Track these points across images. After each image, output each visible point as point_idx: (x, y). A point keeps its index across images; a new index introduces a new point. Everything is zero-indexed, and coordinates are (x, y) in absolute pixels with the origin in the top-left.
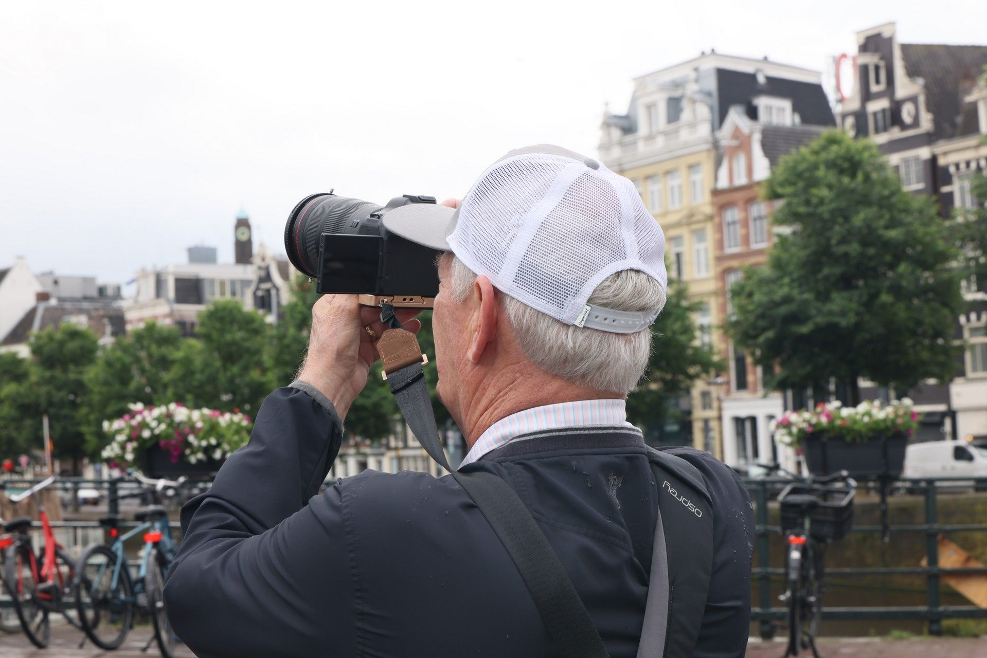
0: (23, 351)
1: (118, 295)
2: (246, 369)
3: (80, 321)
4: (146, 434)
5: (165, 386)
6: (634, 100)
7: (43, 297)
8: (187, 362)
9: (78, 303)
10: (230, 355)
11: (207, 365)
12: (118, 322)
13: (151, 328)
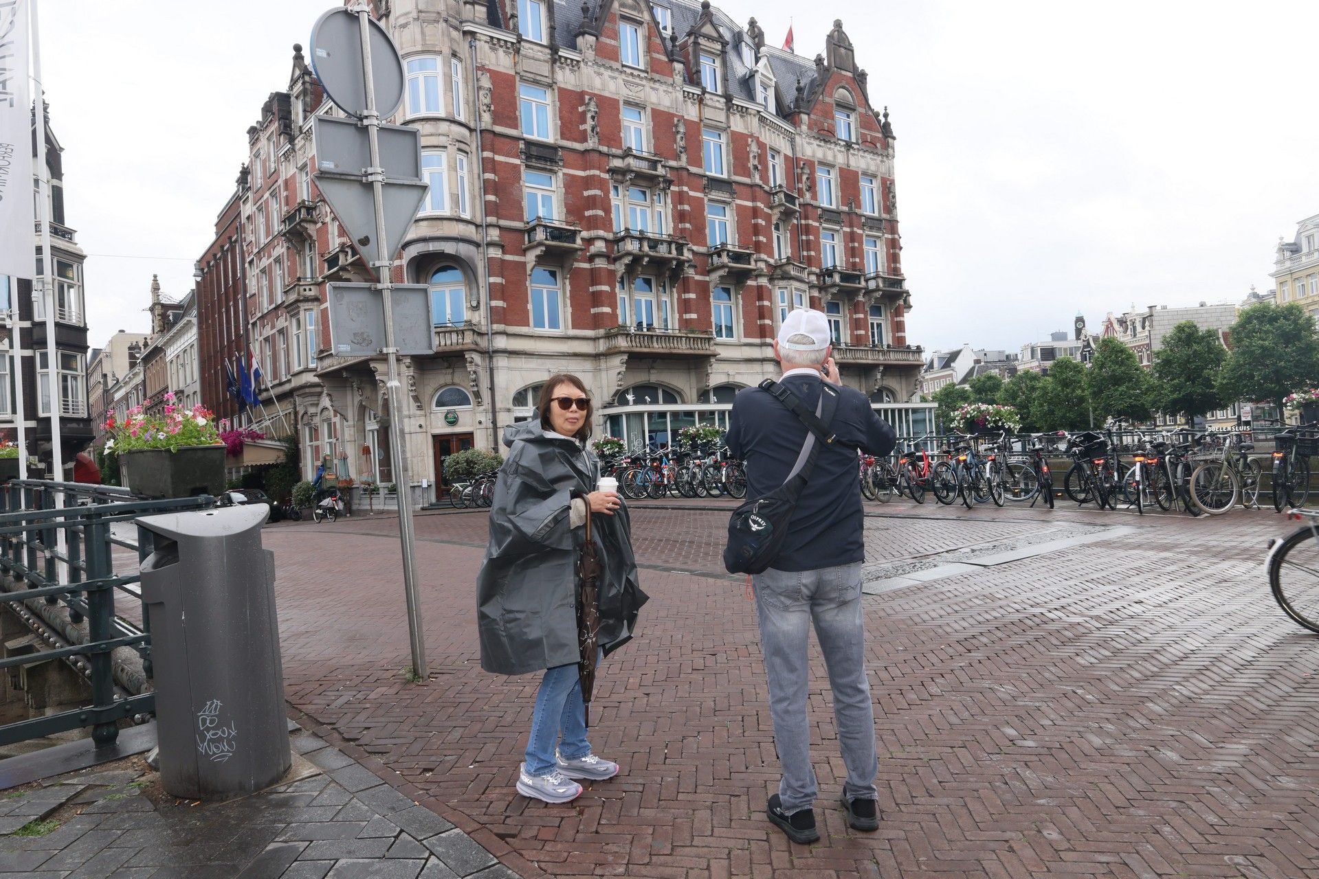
0: (967, 387)
1: (1016, 359)
2: (1073, 391)
3: (995, 372)
4: (968, 416)
5: (1034, 399)
6: (1299, 234)
7: (977, 362)
8: (1044, 388)
9: (994, 364)
10: (1065, 384)
11: (1054, 389)
12: (1013, 371)
13: (1027, 373)
